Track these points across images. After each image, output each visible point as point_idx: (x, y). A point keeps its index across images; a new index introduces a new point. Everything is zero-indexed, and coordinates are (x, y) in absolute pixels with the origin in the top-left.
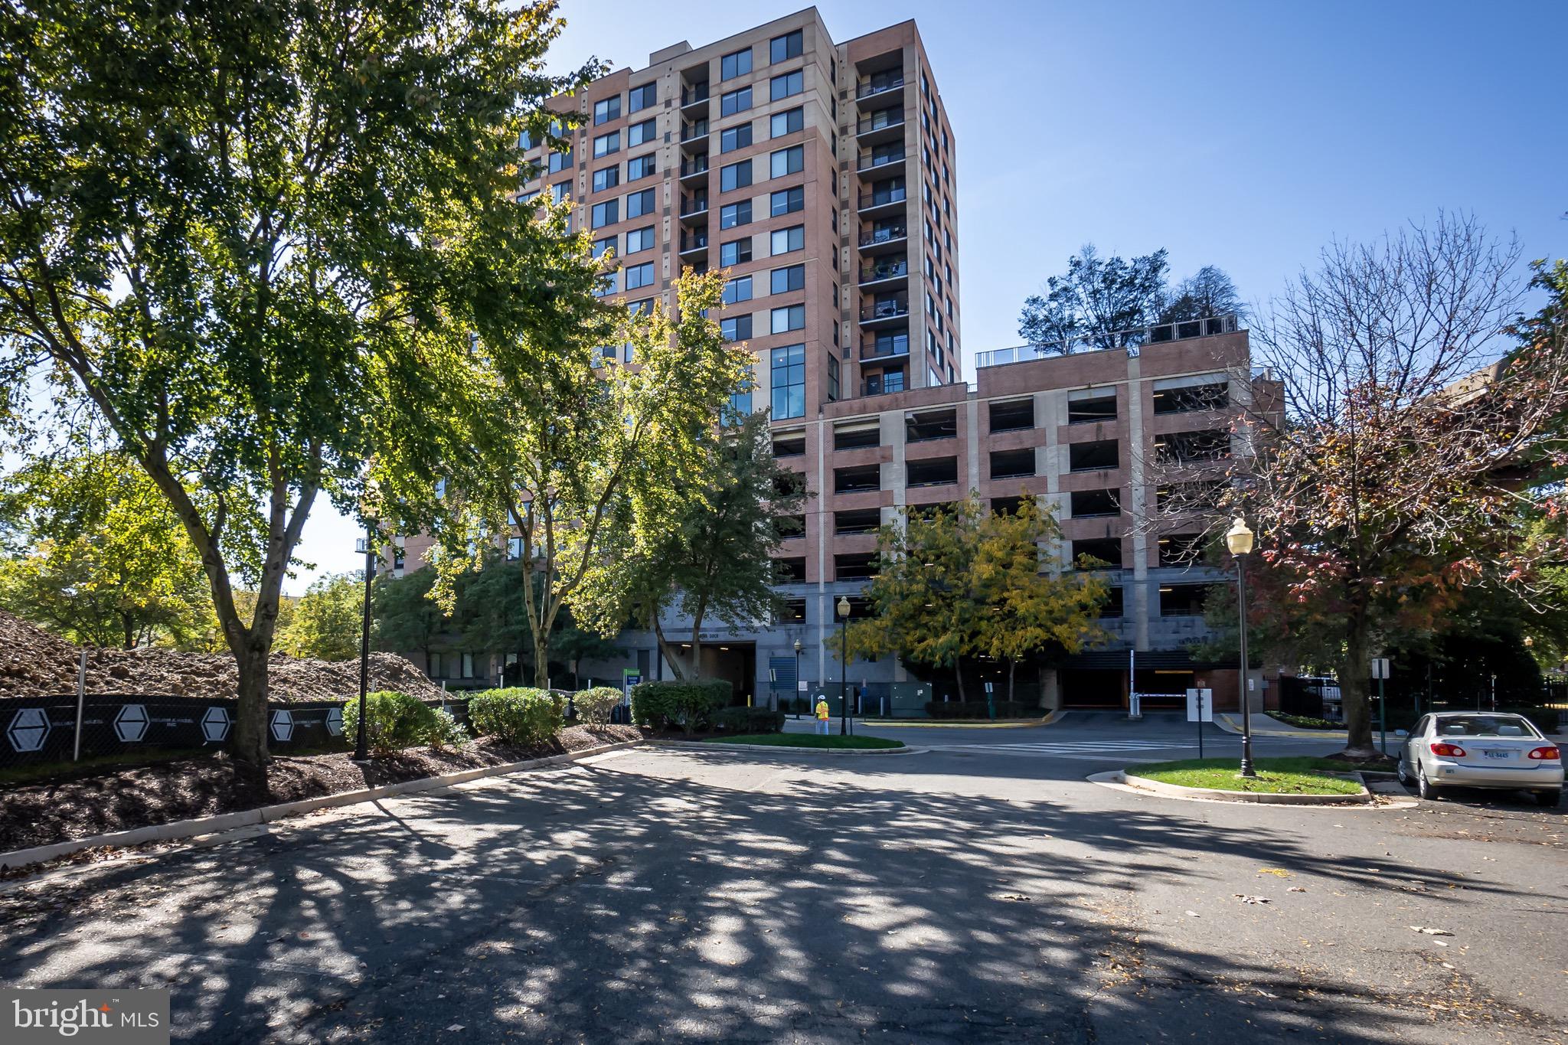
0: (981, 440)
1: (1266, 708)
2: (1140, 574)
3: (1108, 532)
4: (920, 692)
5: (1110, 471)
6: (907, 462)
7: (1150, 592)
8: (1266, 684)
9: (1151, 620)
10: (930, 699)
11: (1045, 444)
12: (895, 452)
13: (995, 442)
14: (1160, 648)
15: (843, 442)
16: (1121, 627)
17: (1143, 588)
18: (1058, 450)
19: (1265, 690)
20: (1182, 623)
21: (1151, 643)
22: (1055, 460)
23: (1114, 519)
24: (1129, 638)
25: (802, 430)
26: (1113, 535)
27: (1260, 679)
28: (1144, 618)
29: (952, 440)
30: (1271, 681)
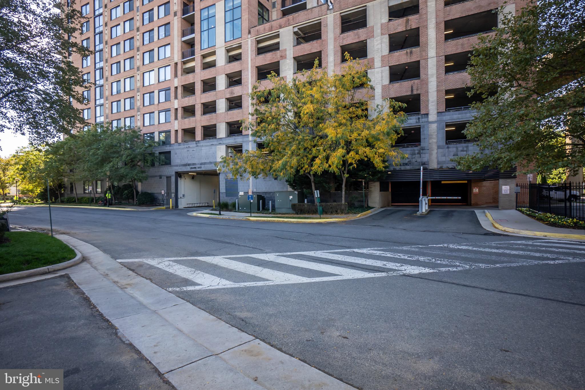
0: (335, 39)
1: (518, 206)
2: (433, 116)
3: (412, 91)
4: (291, 197)
5: (414, 50)
6: (294, 58)
7: (439, 128)
8: (519, 189)
9: (439, 147)
10: (296, 202)
11: (373, 36)
12: (288, 53)
13: (343, 39)
14: (445, 166)
15: (261, 51)
16: (419, 153)
17: (434, 126)
18: (381, 39)
19: (517, 194)
20: (460, 149)
21: (438, 163)
22: (379, 46)
23: (416, 81)
24: (425, 160)
25: (240, 47)
26: (415, 92)
27: (514, 186)
28: (435, 147)
29: (319, 41)
30: (522, 187)
